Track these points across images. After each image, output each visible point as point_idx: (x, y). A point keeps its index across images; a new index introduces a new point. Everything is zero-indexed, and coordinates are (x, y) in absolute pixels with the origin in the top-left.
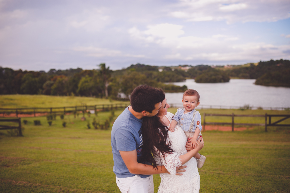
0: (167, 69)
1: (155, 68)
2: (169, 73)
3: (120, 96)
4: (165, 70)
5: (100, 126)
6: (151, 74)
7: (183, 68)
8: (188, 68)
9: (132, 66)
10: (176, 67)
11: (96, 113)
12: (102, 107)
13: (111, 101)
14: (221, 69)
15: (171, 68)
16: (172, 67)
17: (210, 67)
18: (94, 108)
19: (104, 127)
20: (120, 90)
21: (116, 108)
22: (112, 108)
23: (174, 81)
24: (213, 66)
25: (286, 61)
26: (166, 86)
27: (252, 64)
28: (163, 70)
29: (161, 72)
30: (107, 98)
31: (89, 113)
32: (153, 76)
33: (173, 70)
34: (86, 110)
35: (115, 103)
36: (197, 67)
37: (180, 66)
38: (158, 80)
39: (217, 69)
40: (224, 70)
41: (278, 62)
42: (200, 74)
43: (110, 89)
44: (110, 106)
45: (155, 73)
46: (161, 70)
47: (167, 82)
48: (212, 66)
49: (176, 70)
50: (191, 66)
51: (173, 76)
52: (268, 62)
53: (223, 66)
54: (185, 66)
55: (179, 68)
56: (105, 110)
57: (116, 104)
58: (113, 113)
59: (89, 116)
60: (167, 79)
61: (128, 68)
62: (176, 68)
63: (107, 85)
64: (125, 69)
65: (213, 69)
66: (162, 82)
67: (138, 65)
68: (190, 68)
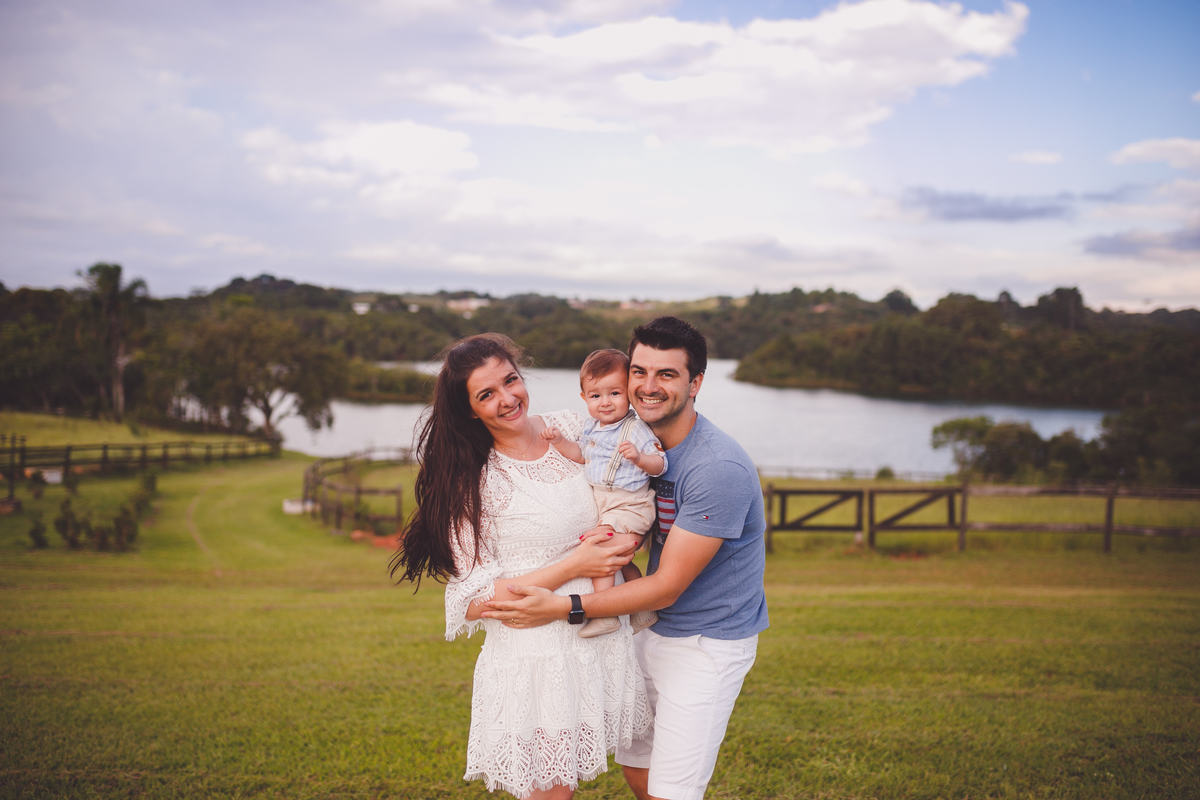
0: (390, 304)
1: (339, 299)
2: (394, 322)
3: (181, 412)
4: (381, 309)
5: (90, 533)
6: (321, 323)
7: (453, 305)
8: (474, 304)
9: (238, 283)
10: (425, 296)
11: (70, 481)
12: (97, 454)
13: (135, 432)
14: (608, 314)
15: (406, 300)
16: (409, 295)
17: (564, 303)
18: (63, 458)
19: (111, 539)
20: (183, 384)
21: (165, 463)
22: (144, 461)
23: (415, 359)
24: (577, 299)
25: (844, 295)
26: (383, 375)
27: (725, 301)
28: (373, 307)
29: (362, 317)
30: (118, 420)
31: (37, 480)
32: (327, 332)
33: (414, 309)
34: (23, 466)
35: (158, 440)
36: (510, 300)
37: (444, 295)
38: (350, 350)
39: (592, 312)
40: (620, 317)
41: (817, 297)
42: (524, 331)
43: (134, 380)
44: (137, 453)
45: (337, 319)
46: (361, 309)
47: (388, 358)
48: (572, 303)
49: (426, 311)
50: (487, 296)
51: (414, 335)
52: (784, 295)
53: (616, 305)
54: (466, 295)
55: (437, 305)
56: (112, 468)
57: (166, 446)
58: (150, 484)
59: (38, 496)
60: (388, 345)
61: (221, 294)
62: (427, 302)
63: (123, 361)
64: (203, 295)
65: (577, 312)
66: (366, 357)
67: (265, 281)
68: (484, 303)
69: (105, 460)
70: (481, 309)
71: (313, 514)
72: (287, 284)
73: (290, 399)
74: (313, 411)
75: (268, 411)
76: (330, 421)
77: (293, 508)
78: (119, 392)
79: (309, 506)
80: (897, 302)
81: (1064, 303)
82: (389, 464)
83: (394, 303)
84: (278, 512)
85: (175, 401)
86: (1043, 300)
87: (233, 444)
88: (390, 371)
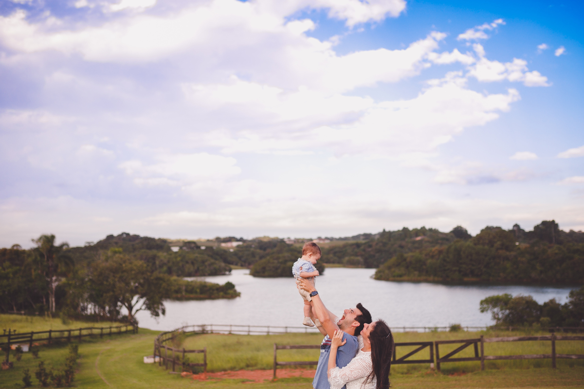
0: (191, 246)
1: (162, 245)
2: (192, 256)
3: (86, 309)
4: (185, 249)
5: (53, 378)
6: (154, 258)
7: (224, 245)
8: (235, 244)
9: (110, 238)
10: (208, 241)
11: (34, 350)
12: (46, 335)
13: (64, 323)
15: (199, 244)
16: (200, 241)
17: (282, 241)
18: (29, 338)
19: (63, 381)
20: (86, 295)
21: (80, 339)
22: (69, 338)
23: (204, 275)
24: (289, 238)
25: (431, 230)
26: (188, 284)
27: (367, 236)
28: (181, 248)
29: (176, 253)
30: (54, 316)
31: (19, 350)
32: (158, 262)
33: (203, 248)
34: (10, 343)
35: (76, 327)
36: (253, 241)
37: (218, 240)
38: (170, 271)
39: (297, 245)
41: (417, 232)
42: (261, 257)
43: (60, 294)
44: (66, 334)
45: (162, 255)
46: (175, 249)
47: (190, 275)
48: (286, 240)
49: (209, 248)
50: (241, 240)
51: (203, 262)
52: (399, 231)
54: (230, 239)
55: (215, 245)
56: (54, 342)
57: (80, 329)
58: (75, 349)
59: (19, 359)
60: (189, 268)
62: (210, 244)
64: (92, 244)
65: (289, 245)
66: (178, 276)
67: (125, 236)
68: (240, 243)
69: (50, 338)
70: (238, 246)
71: (160, 363)
72: (136, 237)
73: (142, 301)
74: (154, 307)
75: (130, 308)
76: (164, 312)
77: (148, 360)
78: (52, 300)
79: (157, 359)
80: (459, 233)
81: (548, 229)
82: (194, 334)
83: (193, 245)
84: (141, 363)
85: (82, 304)
86: (536, 228)
87: (114, 326)
88: (192, 282)
